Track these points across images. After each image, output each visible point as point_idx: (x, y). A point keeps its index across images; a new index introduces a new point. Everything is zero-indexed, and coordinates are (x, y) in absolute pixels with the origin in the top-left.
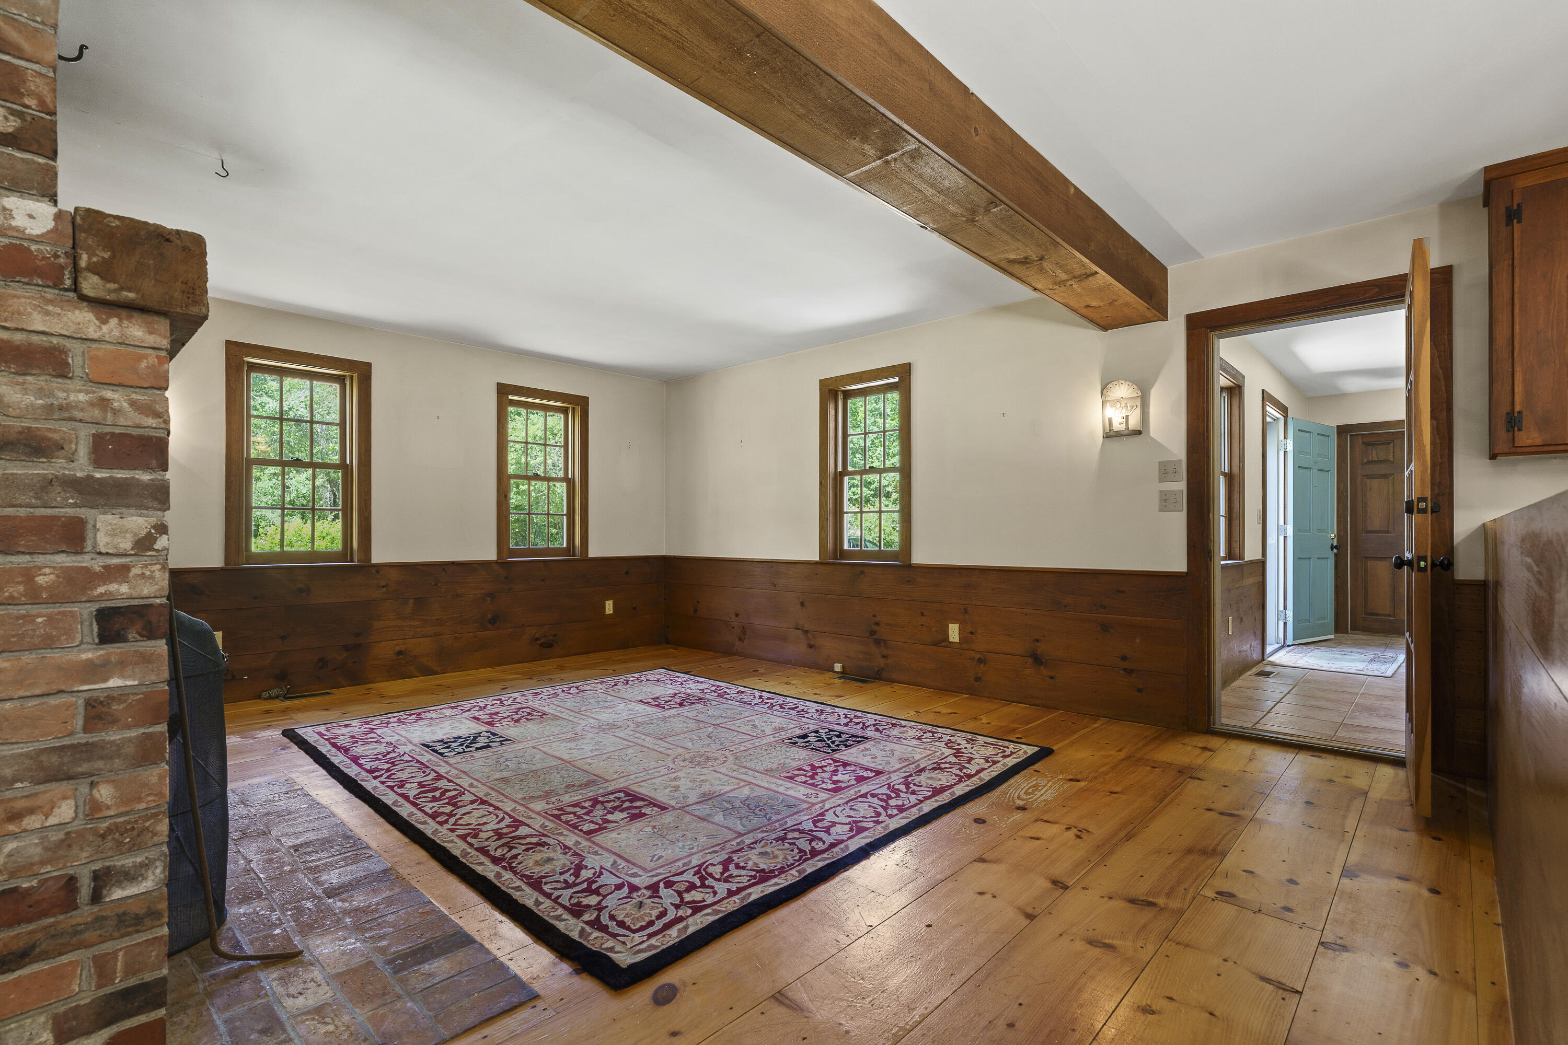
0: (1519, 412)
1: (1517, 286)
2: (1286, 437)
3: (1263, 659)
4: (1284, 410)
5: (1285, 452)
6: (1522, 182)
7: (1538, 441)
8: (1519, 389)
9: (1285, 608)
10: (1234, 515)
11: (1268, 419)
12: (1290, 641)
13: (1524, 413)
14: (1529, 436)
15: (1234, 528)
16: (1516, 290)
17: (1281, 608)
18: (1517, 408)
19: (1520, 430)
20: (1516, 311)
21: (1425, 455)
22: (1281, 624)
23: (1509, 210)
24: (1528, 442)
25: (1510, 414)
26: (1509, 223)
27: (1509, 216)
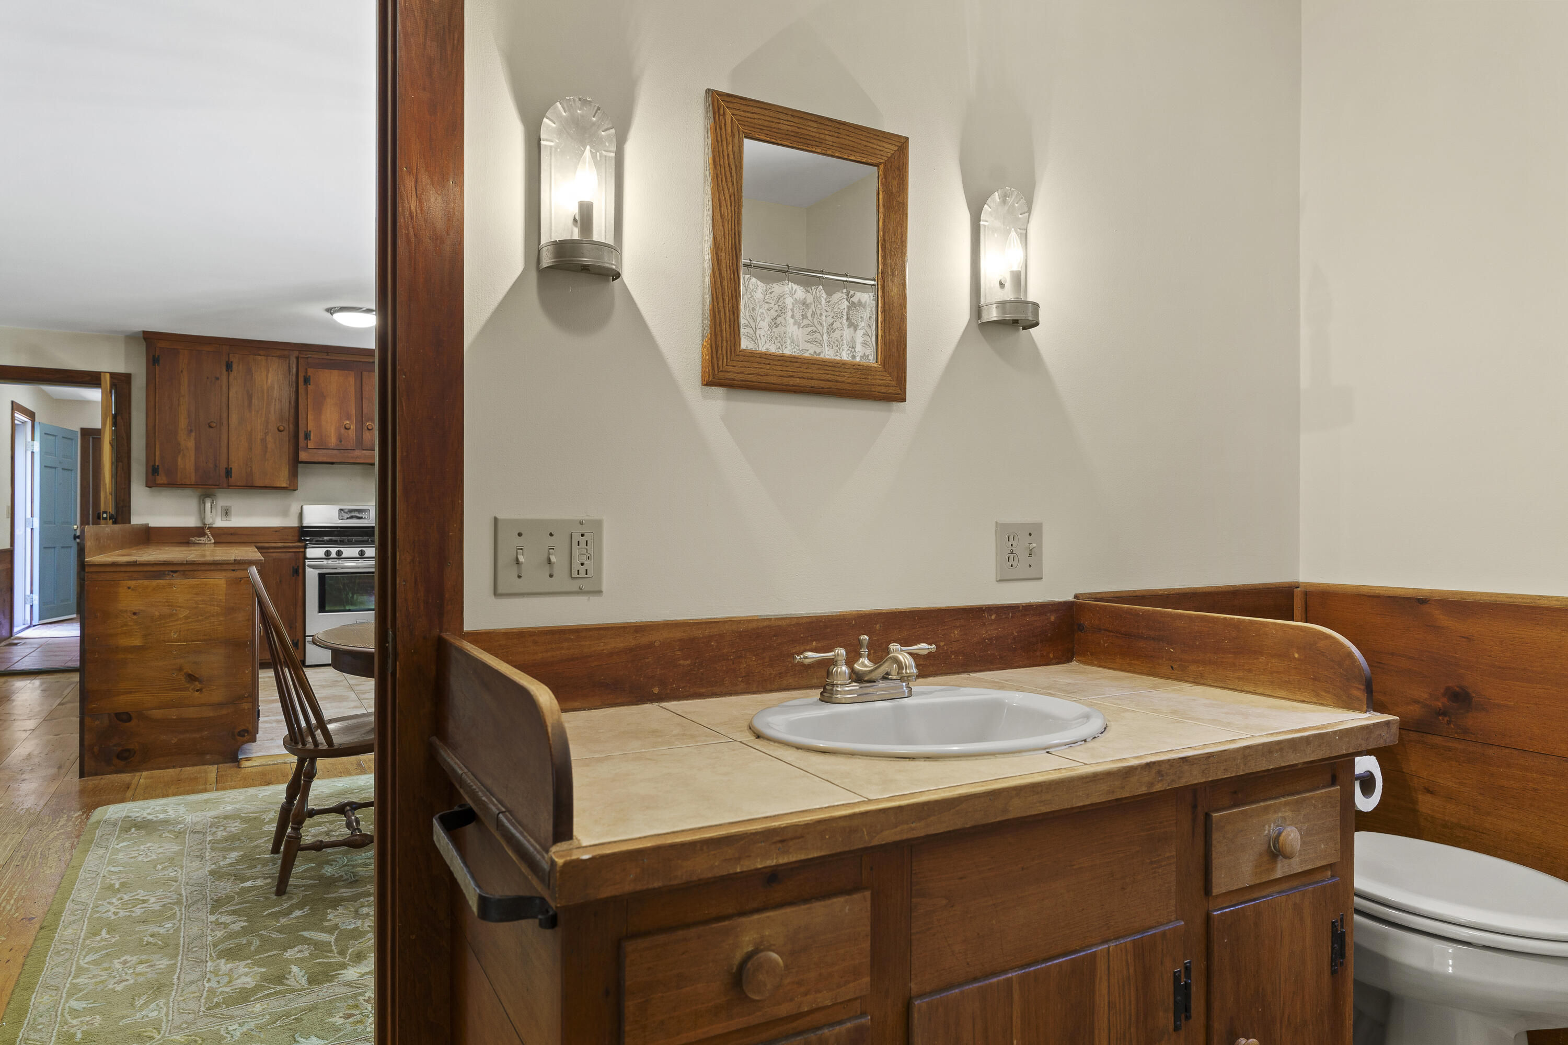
0: (158, 466)
1: (157, 399)
2: (33, 439)
3: (11, 635)
4: (31, 415)
5: (33, 453)
6: (161, 344)
7: (166, 482)
8: (158, 453)
9: (32, 592)
11: (16, 422)
12: (36, 621)
13: (160, 467)
14: (162, 479)
16: (157, 401)
17: (28, 592)
18: (157, 464)
19: (158, 475)
20: (157, 412)
21: (106, 489)
22: (28, 607)
23: (154, 356)
24: (162, 482)
25: (153, 466)
26: (154, 364)
27: (154, 360)
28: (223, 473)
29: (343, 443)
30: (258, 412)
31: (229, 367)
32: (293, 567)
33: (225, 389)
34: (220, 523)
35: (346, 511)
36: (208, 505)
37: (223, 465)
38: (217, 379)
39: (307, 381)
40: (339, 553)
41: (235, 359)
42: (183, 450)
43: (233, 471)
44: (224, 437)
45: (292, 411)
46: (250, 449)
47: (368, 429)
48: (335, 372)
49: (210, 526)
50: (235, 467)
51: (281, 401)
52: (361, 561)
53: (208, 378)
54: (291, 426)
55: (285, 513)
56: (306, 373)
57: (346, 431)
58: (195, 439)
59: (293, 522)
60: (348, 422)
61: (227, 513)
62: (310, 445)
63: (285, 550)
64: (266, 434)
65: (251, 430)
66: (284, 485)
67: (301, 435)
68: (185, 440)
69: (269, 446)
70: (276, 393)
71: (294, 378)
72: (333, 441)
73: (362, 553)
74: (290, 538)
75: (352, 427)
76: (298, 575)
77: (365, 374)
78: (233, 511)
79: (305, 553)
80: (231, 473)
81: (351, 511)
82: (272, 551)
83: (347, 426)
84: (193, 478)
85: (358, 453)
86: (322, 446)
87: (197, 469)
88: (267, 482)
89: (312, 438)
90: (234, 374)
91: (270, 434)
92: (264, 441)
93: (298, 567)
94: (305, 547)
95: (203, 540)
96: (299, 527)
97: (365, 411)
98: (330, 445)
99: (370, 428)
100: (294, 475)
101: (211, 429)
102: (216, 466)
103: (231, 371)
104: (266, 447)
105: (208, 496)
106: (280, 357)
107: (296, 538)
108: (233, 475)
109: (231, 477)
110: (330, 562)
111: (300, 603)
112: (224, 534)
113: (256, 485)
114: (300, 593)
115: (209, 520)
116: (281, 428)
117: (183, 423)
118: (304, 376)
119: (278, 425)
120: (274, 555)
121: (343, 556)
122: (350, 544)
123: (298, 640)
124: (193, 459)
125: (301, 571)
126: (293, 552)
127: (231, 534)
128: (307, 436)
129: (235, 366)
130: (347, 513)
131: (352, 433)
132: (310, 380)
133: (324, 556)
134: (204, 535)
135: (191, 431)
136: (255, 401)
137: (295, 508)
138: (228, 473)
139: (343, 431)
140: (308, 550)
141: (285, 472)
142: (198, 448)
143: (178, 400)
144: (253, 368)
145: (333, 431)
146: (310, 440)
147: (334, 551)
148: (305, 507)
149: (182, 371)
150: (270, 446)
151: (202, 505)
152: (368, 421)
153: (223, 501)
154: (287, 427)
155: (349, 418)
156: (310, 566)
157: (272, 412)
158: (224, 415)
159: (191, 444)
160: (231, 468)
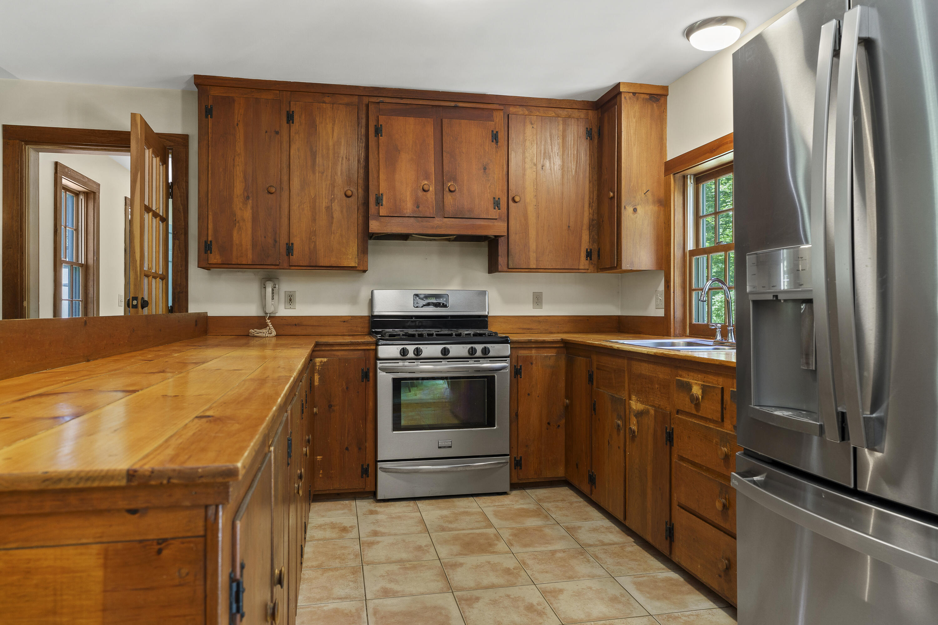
0: (211, 242)
1: (210, 158)
6: (215, 92)
7: (219, 261)
8: (210, 226)
10: (90, 300)
13: (213, 243)
14: (215, 258)
15: (89, 310)
16: (210, 162)
18: (210, 239)
19: (211, 253)
20: (210, 175)
23: (206, 107)
24: (215, 261)
25: (206, 242)
26: (207, 117)
27: (206, 112)
28: (283, 250)
29: (420, 209)
30: (323, 173)
31: (290, 118)
32: (363, 370)
33: (285, 145)
34: (283, 311)
35: (422, 296)
36: (269, 290)
37: (283, 241)
38: (277, 133)
39: (378, 131)
40: (418, 352)
41: (296, 108)
42: (238, 222)
43: (295, 247)
44: (285, 206)
45: (362, 171)
46: (314, 220)
47: (450, 191)
48: (411, 120)
49: (272, 315)
50: (297, 242)
51: (349, 160)
52: (444, 362)
53: (266, 132)
54: (360, 190)
55: (354, 300)
56: (378, 121)
57: (425, 193)
58: (252, 208)
59: (363, 311)
60: (426, 182)
61: (290, 299)
62: (383, 212)
63: (352, 348)
64: (332, 200)
65: (315, 196)
66: (353, 264)
67: (372, 200)
68: (240, 209)
69: (335, 216)
70: (343, 151)
71: (363, 131)
72: (409, 207)
73: (445, 352)
74: (359, 329)
75: (431, 189)
76: (369, 381)
77: (445, 121)
78: (298, 297)
79: (376, 351)
80: (292, 250)
81: (427, 297)
82: (337, 348)
83: (426, 188)
84: (250, 255)
85: (438, 221)
86: (396, 214)
87: (254, 245)
88: (333, 261)
89: (384, 203)
90: (295, 126)
91: (336, 201)
92: (329, 209)
93: (368, 369)
94: (377, 345)
95: (264, 332)
96: (369, 316)
97: (446, 168)
98: (405, 211)
99: (452, 189)
100: (363, 251)
101: (270, 195)
102: (275, 241)
103: (293, 123)
104: (332, 217)
105: (269, 279)
106: (347, 105)
107: (366, 330)
108: (294, 253)
109: (292, 255)
110: (407, 363)
111: (370, 417)
112: (287, 325)
113: (321, 265)
114: (371, 404)
115: (270, 309)
116: (349, 193)
117: (239, 188)
118: (375, 126)
119: (345, 189)
120: (339, 353)
121: (423, 355)
122: (430, 339)
123: (368, 465)
124: (250, 232)
125: (371, 374)
126: (364, 350)
127: (296, 325)
128: (379, 201)
129: (296, 117)
130: (422, 299)
131: (431, 196)
132: (381, 130)
133: (399, 356)
134: (265, 326)
135: (248, 198)
136: (319, 160)
137: (364, 294)
138: (290, 249)
139: (421, 193)
140: (380, 348)
141: (353, 248)
142: (255, 219)
143: (234, 160)
144: (318, 119)
145: (408, 193)
146: (382, 205)
147: (411, 349)
148: (375, 292)
149: (237, 125)
150: (337, 215)
151: (263, 290)
152: (449, 181)
153: (285, 286)
154: (355, 191)
155: (427, 178)
156: (383, 369)
157: (339, 173)
158: (285, 178)
159: (248, 214)
160: (292, 244)
